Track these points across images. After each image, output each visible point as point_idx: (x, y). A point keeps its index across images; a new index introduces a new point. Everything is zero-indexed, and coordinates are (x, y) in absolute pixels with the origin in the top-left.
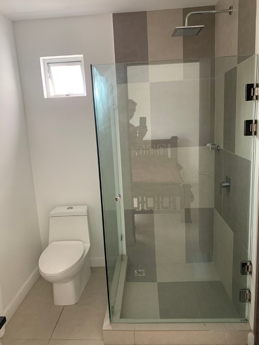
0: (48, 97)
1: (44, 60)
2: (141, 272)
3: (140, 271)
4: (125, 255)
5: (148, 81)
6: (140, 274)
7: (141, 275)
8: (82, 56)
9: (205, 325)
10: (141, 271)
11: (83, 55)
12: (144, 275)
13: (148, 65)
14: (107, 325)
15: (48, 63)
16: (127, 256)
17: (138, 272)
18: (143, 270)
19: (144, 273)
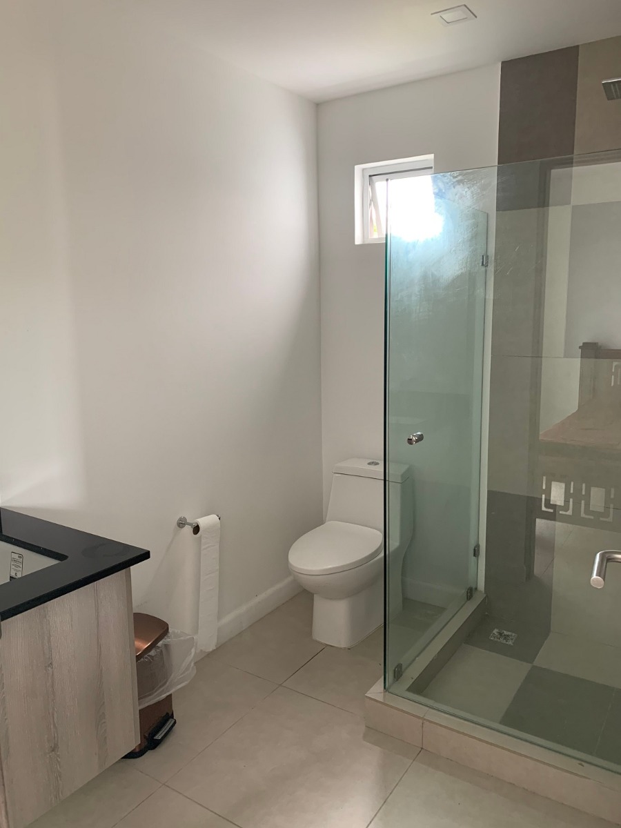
0: (364, 242)
1: (363, 170)
2: (508, 636)
3: (505, 633)
4: (481, 591)
5: (569, 203)
6: (501, 639)
7: (504, 642)
8: (431, 156)
9: (583, 766)
10: (509, 633)
11: (433, 155)
12: (510, 643)
13: (572, 167)
14: (376, 691)
15: (370, 176)
16: (485, 595)
17: (501, 634)
18: (514, 634)
19: (512, 639)
